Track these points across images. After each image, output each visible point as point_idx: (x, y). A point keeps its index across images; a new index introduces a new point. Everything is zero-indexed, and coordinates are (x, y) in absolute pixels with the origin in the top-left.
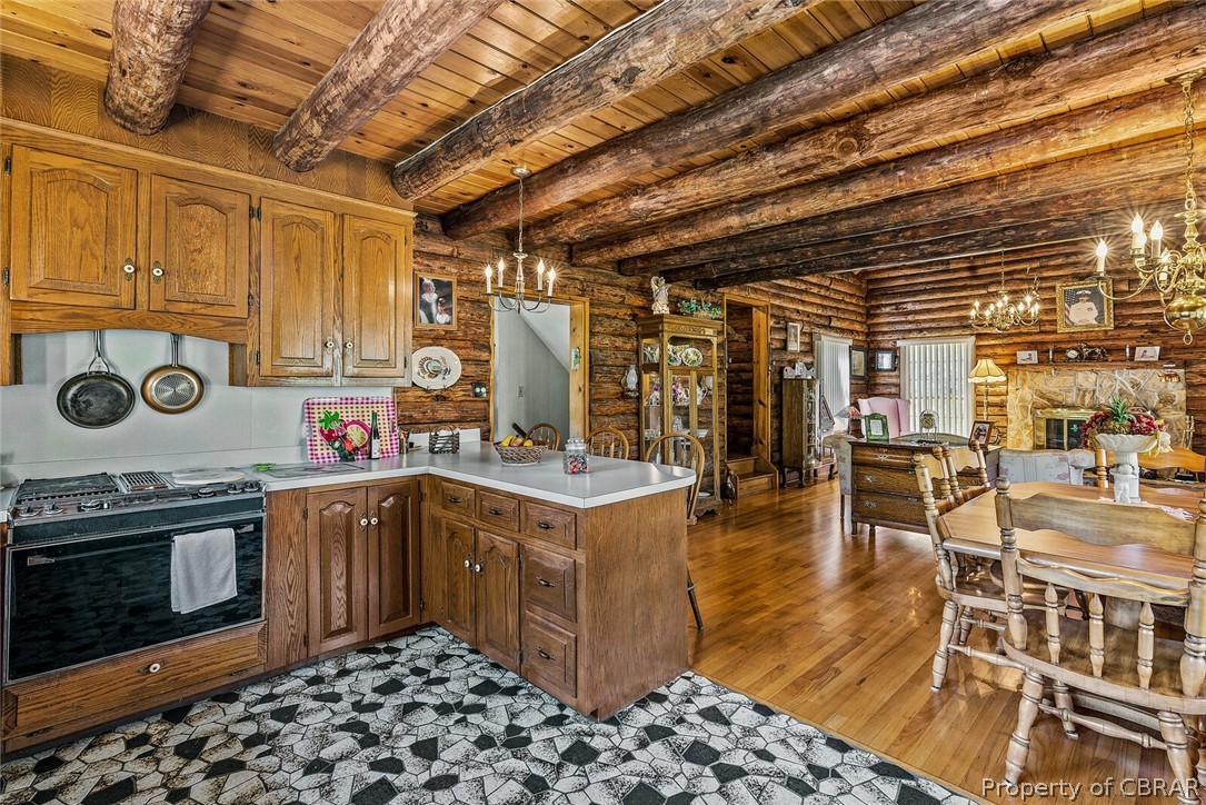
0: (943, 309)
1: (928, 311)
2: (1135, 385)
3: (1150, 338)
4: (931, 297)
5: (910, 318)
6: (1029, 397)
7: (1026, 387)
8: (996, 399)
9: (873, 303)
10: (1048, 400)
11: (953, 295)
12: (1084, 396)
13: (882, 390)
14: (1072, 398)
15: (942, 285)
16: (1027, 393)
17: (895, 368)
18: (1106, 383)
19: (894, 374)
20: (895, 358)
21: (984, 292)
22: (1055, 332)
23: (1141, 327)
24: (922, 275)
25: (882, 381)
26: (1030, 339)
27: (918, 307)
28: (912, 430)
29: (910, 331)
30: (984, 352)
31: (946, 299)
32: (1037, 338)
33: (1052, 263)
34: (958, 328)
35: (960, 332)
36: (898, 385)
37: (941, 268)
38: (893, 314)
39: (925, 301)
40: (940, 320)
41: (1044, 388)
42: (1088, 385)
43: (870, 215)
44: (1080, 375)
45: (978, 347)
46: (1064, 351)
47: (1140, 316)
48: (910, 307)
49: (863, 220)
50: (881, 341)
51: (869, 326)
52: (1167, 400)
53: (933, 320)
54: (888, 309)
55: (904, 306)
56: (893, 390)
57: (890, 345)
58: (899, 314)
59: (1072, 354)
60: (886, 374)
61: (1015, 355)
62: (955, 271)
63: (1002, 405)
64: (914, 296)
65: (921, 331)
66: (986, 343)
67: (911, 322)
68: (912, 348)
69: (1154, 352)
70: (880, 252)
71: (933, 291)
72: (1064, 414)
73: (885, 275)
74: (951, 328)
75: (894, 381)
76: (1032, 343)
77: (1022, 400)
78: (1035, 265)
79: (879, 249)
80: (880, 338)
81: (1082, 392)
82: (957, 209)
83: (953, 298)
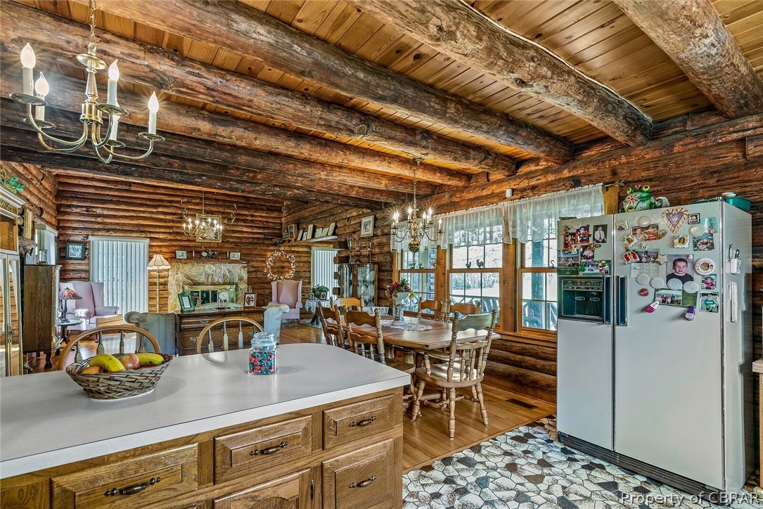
0: (126, 217)
1: (115, 217)
2: (230, 271)
3: (235, 248)
4: (117, 207)
5: (99, 220)
6: (181, 279)
7: (179, 273)
8: (162, 280)
9: (64, 202)
10: (191, 280)
11: (134, 208)
12: (208, 277)
13: (72, 275)
14: (202, 279)
15: (125, 200)
16: (180, 277)
17: (84, 258)
18: (218, 271)
19: (83, 262)
20: (85, 249)
21: (155, 210)
22: (195, 241)
23: (232, 243)
24: (110, 189)
25: (71, 267)
26: (182, 243)
27: (106, 212)
28: (106, 305)
29: (99, 230)
30: (154, 249)
31: (128, 211)
32: (186, 243)
33: (194, 201)
34: (137, 232)
35: (138, 235)
36: (87, 271)
37: (125, 187)
38: (83, 215)
39: (112, 209)
40: (123, 224)
41: (189, 273)
42: (210, 272)
43: (262, 158)
44: (207, 266)
45: (150, 246)
46: (200, 252)
47: (232, 237)
48: (99, 211)
49: (256, 160)
50: (70, 235)
51: (59, 221)
52: (241, 279)
53: (118, 224)
54: (78, 210)
55: (95, 210)
56: (84, 275)
57: (79, 238)
58: (88, 215)
59: (204, 254)
60: (76, 262)
61: (175, 253)
62: (135, 192)
63: (165, 284)
64: (103, 203)
65: (108, 230)
66: (156, 244)
67: (99, 223)
68: (100, 243)
69: (237, 256)
70: (204, 178)
71: (118, 203)
72: (200, 289)
73: (76, 182)
74: (132, 231)
75: (83, 267)
76: (182, 246)
77: (177, 280)
78: (185, 200)
79: (203, 175)
80: (70, 232)
81: (208, 275)
82: (307, 174)
83: (134, 211)
